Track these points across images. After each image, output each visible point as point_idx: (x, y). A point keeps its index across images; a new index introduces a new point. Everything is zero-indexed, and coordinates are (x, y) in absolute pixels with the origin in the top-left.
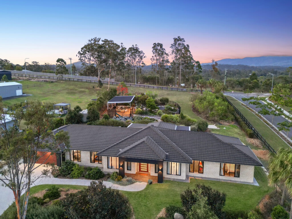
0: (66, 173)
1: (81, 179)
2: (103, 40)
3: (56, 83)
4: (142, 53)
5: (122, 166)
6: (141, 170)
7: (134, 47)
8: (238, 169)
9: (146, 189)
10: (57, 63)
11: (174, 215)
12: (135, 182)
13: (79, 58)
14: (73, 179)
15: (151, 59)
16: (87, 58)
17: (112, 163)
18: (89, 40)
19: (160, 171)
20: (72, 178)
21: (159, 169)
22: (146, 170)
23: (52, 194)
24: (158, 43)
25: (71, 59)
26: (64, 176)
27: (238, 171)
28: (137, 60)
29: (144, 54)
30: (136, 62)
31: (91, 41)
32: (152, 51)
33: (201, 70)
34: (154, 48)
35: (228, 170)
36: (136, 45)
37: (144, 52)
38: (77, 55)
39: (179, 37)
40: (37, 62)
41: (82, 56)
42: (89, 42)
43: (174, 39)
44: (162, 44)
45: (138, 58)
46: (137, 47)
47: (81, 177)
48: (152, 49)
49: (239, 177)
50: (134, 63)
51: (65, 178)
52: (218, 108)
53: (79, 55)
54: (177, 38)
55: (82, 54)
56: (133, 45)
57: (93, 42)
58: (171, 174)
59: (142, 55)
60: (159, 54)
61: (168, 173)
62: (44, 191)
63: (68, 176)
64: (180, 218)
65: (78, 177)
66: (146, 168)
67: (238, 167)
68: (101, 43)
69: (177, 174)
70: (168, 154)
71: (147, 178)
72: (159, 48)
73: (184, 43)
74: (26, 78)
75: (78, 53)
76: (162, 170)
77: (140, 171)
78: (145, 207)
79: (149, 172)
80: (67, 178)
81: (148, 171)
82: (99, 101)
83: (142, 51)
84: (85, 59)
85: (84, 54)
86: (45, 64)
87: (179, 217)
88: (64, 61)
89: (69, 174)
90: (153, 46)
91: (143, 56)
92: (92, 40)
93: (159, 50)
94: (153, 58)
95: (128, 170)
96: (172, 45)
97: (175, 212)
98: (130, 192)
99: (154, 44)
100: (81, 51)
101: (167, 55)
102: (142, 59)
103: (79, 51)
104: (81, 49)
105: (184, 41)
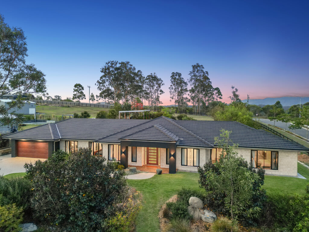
2: (121, 62)
3: (72, 108)
4: (160, 80)
5: (124, 153)
6: (150, 162)
7: (153, 75)
8: (275, 159)
9: (153, 178)
10: (74, 88)
11: (189, 199)
12: (141, 173)
13: (98, 87)
15: (169, 88)
16: (106, 87)
17: (113, 153)
18: (107, 63)
19: (172, 157)
21: (171, 154)
22: (155, 162)
24: (177, 73)
25: (89, 87)
27: (275, 161)
28: (155, 88)
29: (162, 81)
30: (154, 90)
31: (108, 64)
32: (171, 80)
33: (222, 97)
34: (172, 77)
35: (261, 164)
36: (155, 73)
37: (162, 79)
38: (95, 84)
39: (197, 64)
40: (60, 96)
41: (101, 85)
42: (106, 65)
43: (192, 66)
44: (180, 74)
45: (157, 86)
46: (156, 75)
49: (277, 169)
50: (153, 91)
52: (243, 118)
53: (98, 84)
54: (196, 65)
55: (101, 83)
56: (151, 74)
57: (110, 65)
58: (187, 165)
59: (160, 82)
60: (177, 84)
61: (183, 164)
64: (198, 202)
66: (156, 160)
67: (275, 155)
68: (118, 65)
69: (195, 165)
70: (183, 139)
71: (155, 170)
72: (177, 77)
73: (203, 69)
74: (44, 104)
75: (97, 82)
76: (174, 156)
77: (148, 163)
78: (149, 193)
79: (159, 165)
81: (157, 164)
82: (111, 113)
83: (160, 79)
85: (103, 83)
86: (67, 98)
87: (196, 201)
88: (82, 86)
90: (171, 75)
91: (161, 84)
92: (109, 62)
93: (178, 79)
94: (171, 87)
95: (132, 161)
96: (191, 72)
97: (190, 196)
98: (132, 180)
99: (173, 73)
100: (100, 80)
101: (186, 83)
102: (160, 87)
103: (98, 80)
104: (100, 78)
105: (203, 68)
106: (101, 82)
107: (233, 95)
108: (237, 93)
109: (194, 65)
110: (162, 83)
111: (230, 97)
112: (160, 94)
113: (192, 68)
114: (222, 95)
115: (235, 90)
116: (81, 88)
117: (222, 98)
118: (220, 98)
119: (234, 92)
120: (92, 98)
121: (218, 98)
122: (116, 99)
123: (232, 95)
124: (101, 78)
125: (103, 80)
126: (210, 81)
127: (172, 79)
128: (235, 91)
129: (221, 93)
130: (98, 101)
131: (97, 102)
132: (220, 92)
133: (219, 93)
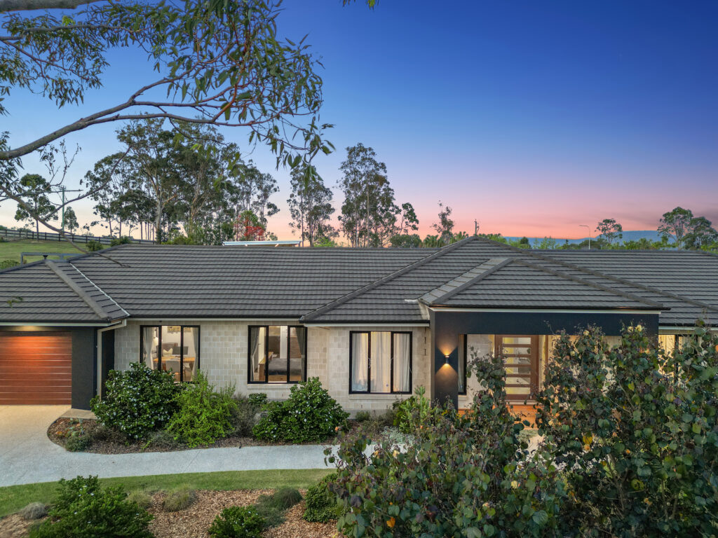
0: (145, 424)
1: (230, 444)
4: (268, 179)
5: (450, 360)
10: (22, 186)
13: (88, 189)
14: (185, 448)
15: (288, 201)
16: (112, 191)
17: (369, 365)
20: (182, 443)
23: (89, 525)
25: (64, 189)
26: (132, 440)
28: (254, 198)
29: (275, 181)
30: (251, 202)
32: (291, 182)
38: (81, 182)
39: (360, 145)
41: (99, 184)
45: (258, 193)
46: (255, 165)
47: (228, 436)
48: (291, 178)
51: (137, 450)
53: (88, 182)
54: (357, 146)
55: (97, 180)
59: (268, 183)
62: (15, 519)
63: (155, 437)
65: (214, 438)
66: (528, 383)
73: (373, 157)
75: (86, 176)
80: (153, 447)
83: (269, 175)
84: (105, 195)
85: (104, 181)
89: (159, 425)
91: (272, 189)
94: (292, 199)
96: (344, 163)
100: (95, 170)
101: (327, 192)
102: (266, 196)
103: (89, 172)
104: (94, 168)
105: (374, 154)
106: (98, 176)
107: (440, 220)
108: (448, 218)
109: (351, 146)
110: (272, 186)
111: (435, 225)
112: (270, 214)
113: (346, 153)
114: (417, 222)
115: (445, 211)
116: (41, 186)
117: (417, 229)
118: (415, 228)
119: (443, 216)
120: (68, 221)
121: (409, 229)
122: (162, 219)
123: (438, 221)
124: (98, 165)
125: (104, 172)
126: (390, 186)
127: (294, 179)
128: (447, 212)
129: (415, 217)
130: (88, 228)
131: (85, 232)
132: (414, 214)
133: (411, 216)
